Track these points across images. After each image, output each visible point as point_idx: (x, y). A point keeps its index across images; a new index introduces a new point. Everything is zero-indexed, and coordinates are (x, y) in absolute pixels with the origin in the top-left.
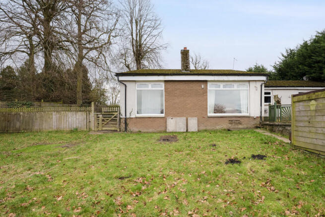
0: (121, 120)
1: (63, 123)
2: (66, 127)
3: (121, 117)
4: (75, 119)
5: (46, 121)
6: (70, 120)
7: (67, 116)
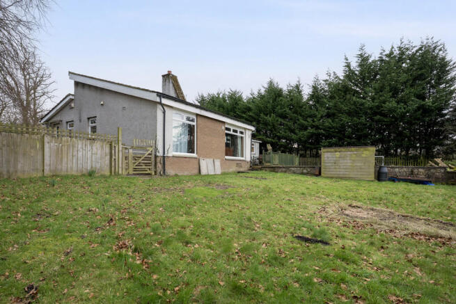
0: (158, 159)
1: (65, 160)
2: (72, 168)
3: (158, 154)
4: (89, 153)
5: (24, 154)
6: (80, 154)
7: (73, 146)
